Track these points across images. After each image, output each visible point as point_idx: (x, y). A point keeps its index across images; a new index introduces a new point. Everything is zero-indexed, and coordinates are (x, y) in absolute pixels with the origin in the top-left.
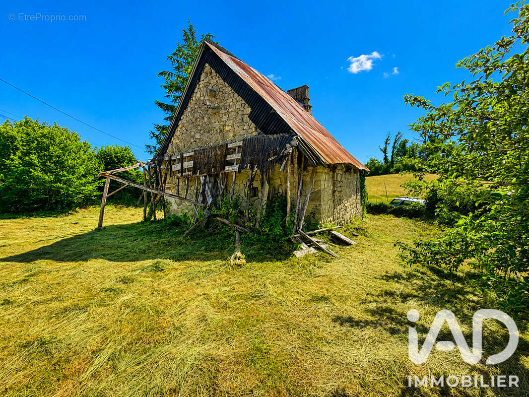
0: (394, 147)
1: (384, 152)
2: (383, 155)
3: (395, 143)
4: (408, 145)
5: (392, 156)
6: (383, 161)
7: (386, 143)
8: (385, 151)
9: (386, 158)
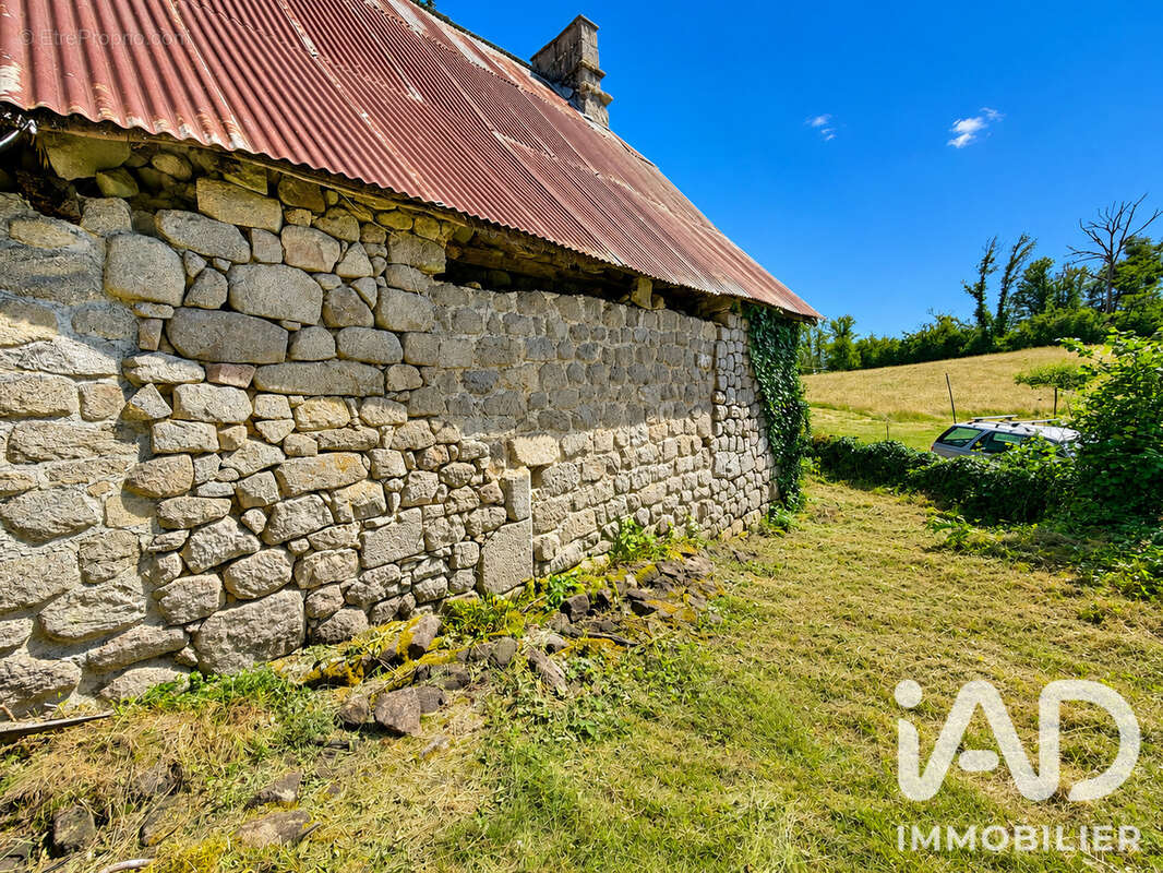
0: (1006, 281)
1: (976, 295)
2: (974, 304)
3: (1009, 268)
4: (1053, 273)
5: (1001, 306)
6: (974, 321)
7: (983, 270)
8: (978, 293)
9: (980, 314)
